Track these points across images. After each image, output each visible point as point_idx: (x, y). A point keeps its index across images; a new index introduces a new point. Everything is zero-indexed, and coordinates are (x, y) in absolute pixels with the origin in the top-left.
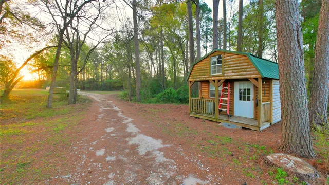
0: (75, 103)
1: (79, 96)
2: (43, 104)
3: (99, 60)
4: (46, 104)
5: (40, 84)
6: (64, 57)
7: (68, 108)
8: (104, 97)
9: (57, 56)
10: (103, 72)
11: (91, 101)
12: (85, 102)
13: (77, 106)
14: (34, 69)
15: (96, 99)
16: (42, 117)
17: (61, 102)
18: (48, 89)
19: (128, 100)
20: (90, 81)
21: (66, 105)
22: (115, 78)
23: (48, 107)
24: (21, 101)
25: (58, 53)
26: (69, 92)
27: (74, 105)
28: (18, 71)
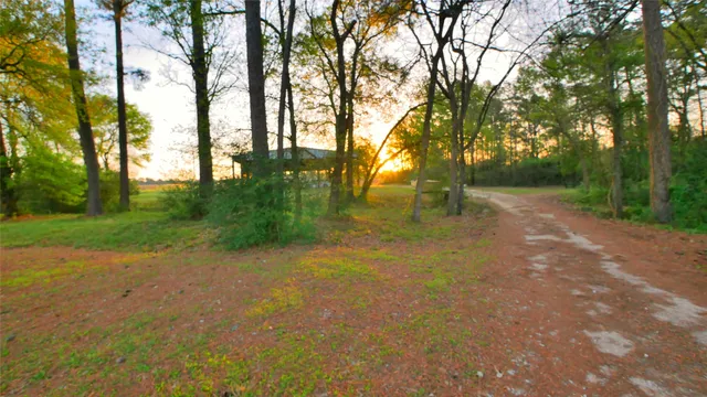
0: (459, 214)
1: (467, 198)
2: (407, 212)
3: (503, 118)
4: (410, 212)
5: (404, 177)
6: (437, 124)
7: (448, 224)
8: (525, 202)
9: (427, 124)
10: (516, 142)
11: (494, 212)
12: (480, 212)
13: (466, 220)
14: (395, 151)
15: (506, 206)
16: (406, 240)
17: (435, 210)
18: (414, 183)
19: (610, 215)
20: (485, 166)
21: (444, 217)
22: (544, 154)
23: (414, 219)
24: (379, 204)
25: (428, 117)
26: (447, 189)
27: (459, 217)
28: (376, 156)
